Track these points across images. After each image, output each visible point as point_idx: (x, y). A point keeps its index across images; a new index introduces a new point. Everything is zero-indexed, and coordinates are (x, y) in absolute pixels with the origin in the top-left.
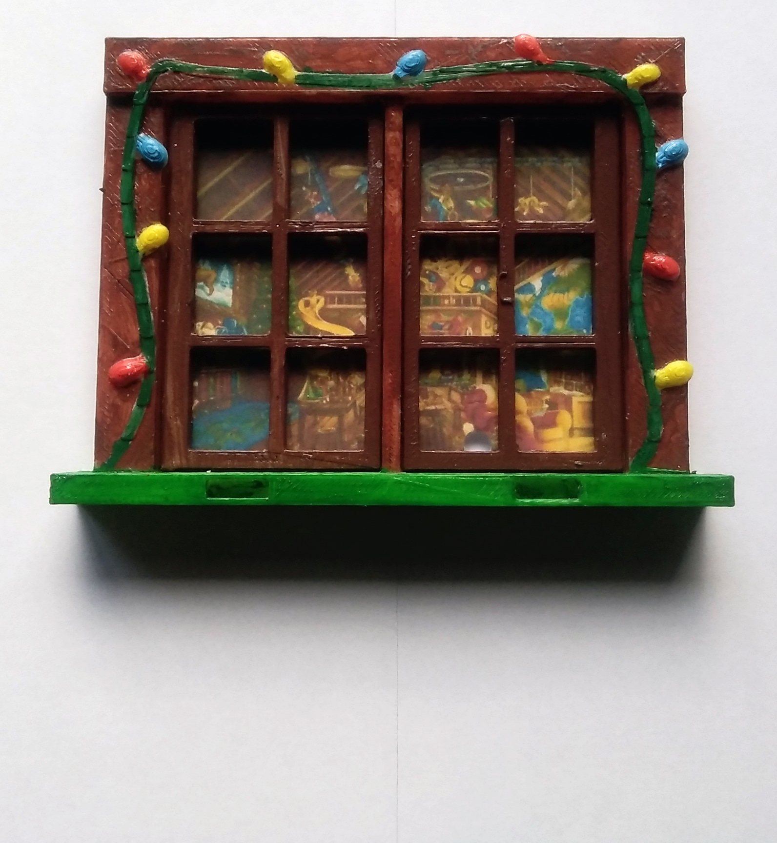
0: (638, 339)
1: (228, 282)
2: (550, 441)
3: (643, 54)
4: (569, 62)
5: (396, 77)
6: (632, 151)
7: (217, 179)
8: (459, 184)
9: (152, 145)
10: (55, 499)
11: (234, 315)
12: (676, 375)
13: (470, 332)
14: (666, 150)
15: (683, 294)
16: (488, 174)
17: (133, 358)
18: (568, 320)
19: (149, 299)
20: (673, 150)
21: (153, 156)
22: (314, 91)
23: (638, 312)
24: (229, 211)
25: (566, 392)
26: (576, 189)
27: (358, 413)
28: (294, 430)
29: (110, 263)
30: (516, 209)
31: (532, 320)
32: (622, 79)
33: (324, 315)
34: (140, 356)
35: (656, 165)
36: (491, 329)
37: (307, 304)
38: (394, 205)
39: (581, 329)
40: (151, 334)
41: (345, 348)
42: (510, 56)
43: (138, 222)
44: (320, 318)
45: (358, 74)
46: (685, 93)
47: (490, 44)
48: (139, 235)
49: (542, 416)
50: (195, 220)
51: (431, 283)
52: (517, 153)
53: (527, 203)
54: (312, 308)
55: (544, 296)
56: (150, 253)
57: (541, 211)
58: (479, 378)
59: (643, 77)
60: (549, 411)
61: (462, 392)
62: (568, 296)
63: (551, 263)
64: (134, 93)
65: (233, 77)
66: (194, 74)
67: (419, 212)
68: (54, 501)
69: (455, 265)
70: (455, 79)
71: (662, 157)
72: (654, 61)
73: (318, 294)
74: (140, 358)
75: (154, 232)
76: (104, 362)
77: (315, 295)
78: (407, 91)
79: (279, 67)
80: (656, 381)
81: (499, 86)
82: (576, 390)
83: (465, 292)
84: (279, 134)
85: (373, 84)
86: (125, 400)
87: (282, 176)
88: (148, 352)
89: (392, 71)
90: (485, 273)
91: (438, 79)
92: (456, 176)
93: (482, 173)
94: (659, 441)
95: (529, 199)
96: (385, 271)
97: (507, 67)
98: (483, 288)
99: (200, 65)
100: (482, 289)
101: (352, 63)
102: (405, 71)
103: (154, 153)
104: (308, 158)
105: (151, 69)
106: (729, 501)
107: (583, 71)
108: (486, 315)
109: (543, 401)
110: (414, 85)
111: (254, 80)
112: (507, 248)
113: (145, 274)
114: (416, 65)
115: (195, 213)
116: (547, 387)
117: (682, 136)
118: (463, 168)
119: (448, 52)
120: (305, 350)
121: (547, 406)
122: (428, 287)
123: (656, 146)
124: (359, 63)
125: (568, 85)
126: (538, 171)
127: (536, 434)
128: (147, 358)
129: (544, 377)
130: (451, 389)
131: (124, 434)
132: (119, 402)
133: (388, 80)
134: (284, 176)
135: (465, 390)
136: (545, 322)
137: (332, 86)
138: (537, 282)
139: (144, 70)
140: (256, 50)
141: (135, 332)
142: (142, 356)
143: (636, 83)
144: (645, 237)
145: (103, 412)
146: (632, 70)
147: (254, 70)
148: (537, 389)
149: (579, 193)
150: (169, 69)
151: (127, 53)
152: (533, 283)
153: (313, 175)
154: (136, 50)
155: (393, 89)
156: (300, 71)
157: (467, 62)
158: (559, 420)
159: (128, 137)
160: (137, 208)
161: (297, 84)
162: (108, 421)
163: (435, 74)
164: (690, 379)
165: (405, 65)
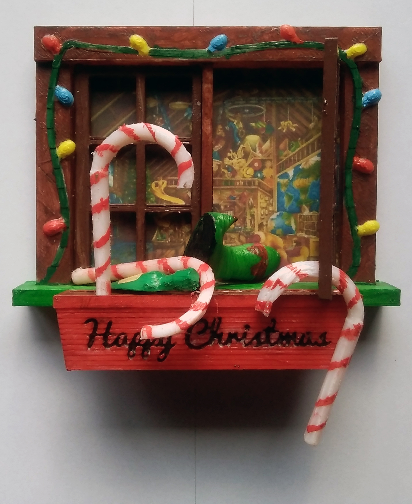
0: (348, 208)
1: (111, 172)
3: (357, 37)
4: (313, 42)
5: (209, 51)
6: (348, 96)
7: (102, 110)
8: (245, 113)
9: (65, 93)
11: (114, 192)
12: (369, 229)
13: (251, 201)
14: (369, 96)
15: (375, 181)
16: (263, 107)
17: (57, 220)
18: (308, 194)
19: (65, 185)
20: (373, 96)
21: (65, 99)
22: (160, 60)
23: (349, 192)
24: (110, 129)
25: (306, 236)
26: (315, 116)
29: (42, 164)
30: (279, 129)
31: (287, 194)
32: (344, 53)
33: (167, 191)
34: (61, 218)
35: (362, 105)
36: (264, 199)
37: (157, 185)
38: (208, 128)
39: (315, 199)
40: (67, 206)
41: (179, 212)
42: (278, 38)
43: (57, 140)
44: (164, 193)
45: (187, 50)
46: (381, 62)
47: (265, 31)
48: (58, 147)
49: (292, 249)
50: (90, 137)
51: (229, 173)
53: (286, 125)
54: (160, 187)
55: (295, 180)
56: (65, 158)
57: (294, 130)
58: (256, 229)
59: (356, 52)
60: (296, 247)
61: (246, 235)
62: (308, 180)
63: (299, 160)
64: (53, 61)
65: (112, 51)
66: (88, 49)
68: (15, 304)
69: (243, 161)
70: (245, 52)
71: (366, 101)
72: (363, 42)
73: (163, 179)
74: (61, 220)
75: (67, 146)
76: (40, 222)
77: (161, 180)
78: (216, 60)
79: (139, 46)
80: (358, 232)
81: (272, 57)
82: (312, 235)
83: (249, 178)
84: (140, 85)
85: (195, 56)
86: (53, 244)
87: (142, 110)
88: (66, 216)
89: (206, 48)
90: (260, 166)
91: (234, 53)
92: (244, 108)
93: (259, 106)
94: (359, 266)
95: (287, 123)
96: (202, 168)
97: (276, 46)
98: (259, 175)
99: (92, 44)
101: (183, 42)
102: (214, 48)
103: (65, 98)
104: (156, 97)
105: (62, 46)
106: (397, 303)
107: (321, 48)
108: (261, 191)
109: (292, 241)
110: (220, 56)
111: (124, 53)
113: (62, 170)
114: (221, 44)
115: (90, 132)
116: (295, 233)
117: (379, 86)
118: (248, 103)
119: (240, 36)
120: (155, 214)
121: (295, 244)
122: (227, 175)
123: (363, 93)
124: (187, 43)
125: (312, 56)
126: (293, 105)
127: (289, 260)
128: (65, 220)
129: (294, 227)
130: (240, 234)
131: (53, 264)
132: (49, 244)
133: (204, 53)
135: (248, 234)
136: (295, 195)
137: (171, 57)
138: (291, 172)
139: (58, 47)
140: (126, 34)
141: (57, 204)
142: (62, 219)
143: (352, 55)
144: (355, 148)
145: (41, 251)
146: (350, 47)
147: (125, 47)
148: (290, 234)
149: (316, 119)
150: (73, 46)
151: (47, 36)
152: (288, 172)
153: (159, 108)
154: (53, 34)
155: (208, 58)
156: (152, 48)
157: (252, 42)
158: (301, 251)
159: (50, 88)
160: (56, 131)
161: (150, 56)
162: (44, 256)
163: (232, 49)
164: (377, 231)
165: (215, 44)
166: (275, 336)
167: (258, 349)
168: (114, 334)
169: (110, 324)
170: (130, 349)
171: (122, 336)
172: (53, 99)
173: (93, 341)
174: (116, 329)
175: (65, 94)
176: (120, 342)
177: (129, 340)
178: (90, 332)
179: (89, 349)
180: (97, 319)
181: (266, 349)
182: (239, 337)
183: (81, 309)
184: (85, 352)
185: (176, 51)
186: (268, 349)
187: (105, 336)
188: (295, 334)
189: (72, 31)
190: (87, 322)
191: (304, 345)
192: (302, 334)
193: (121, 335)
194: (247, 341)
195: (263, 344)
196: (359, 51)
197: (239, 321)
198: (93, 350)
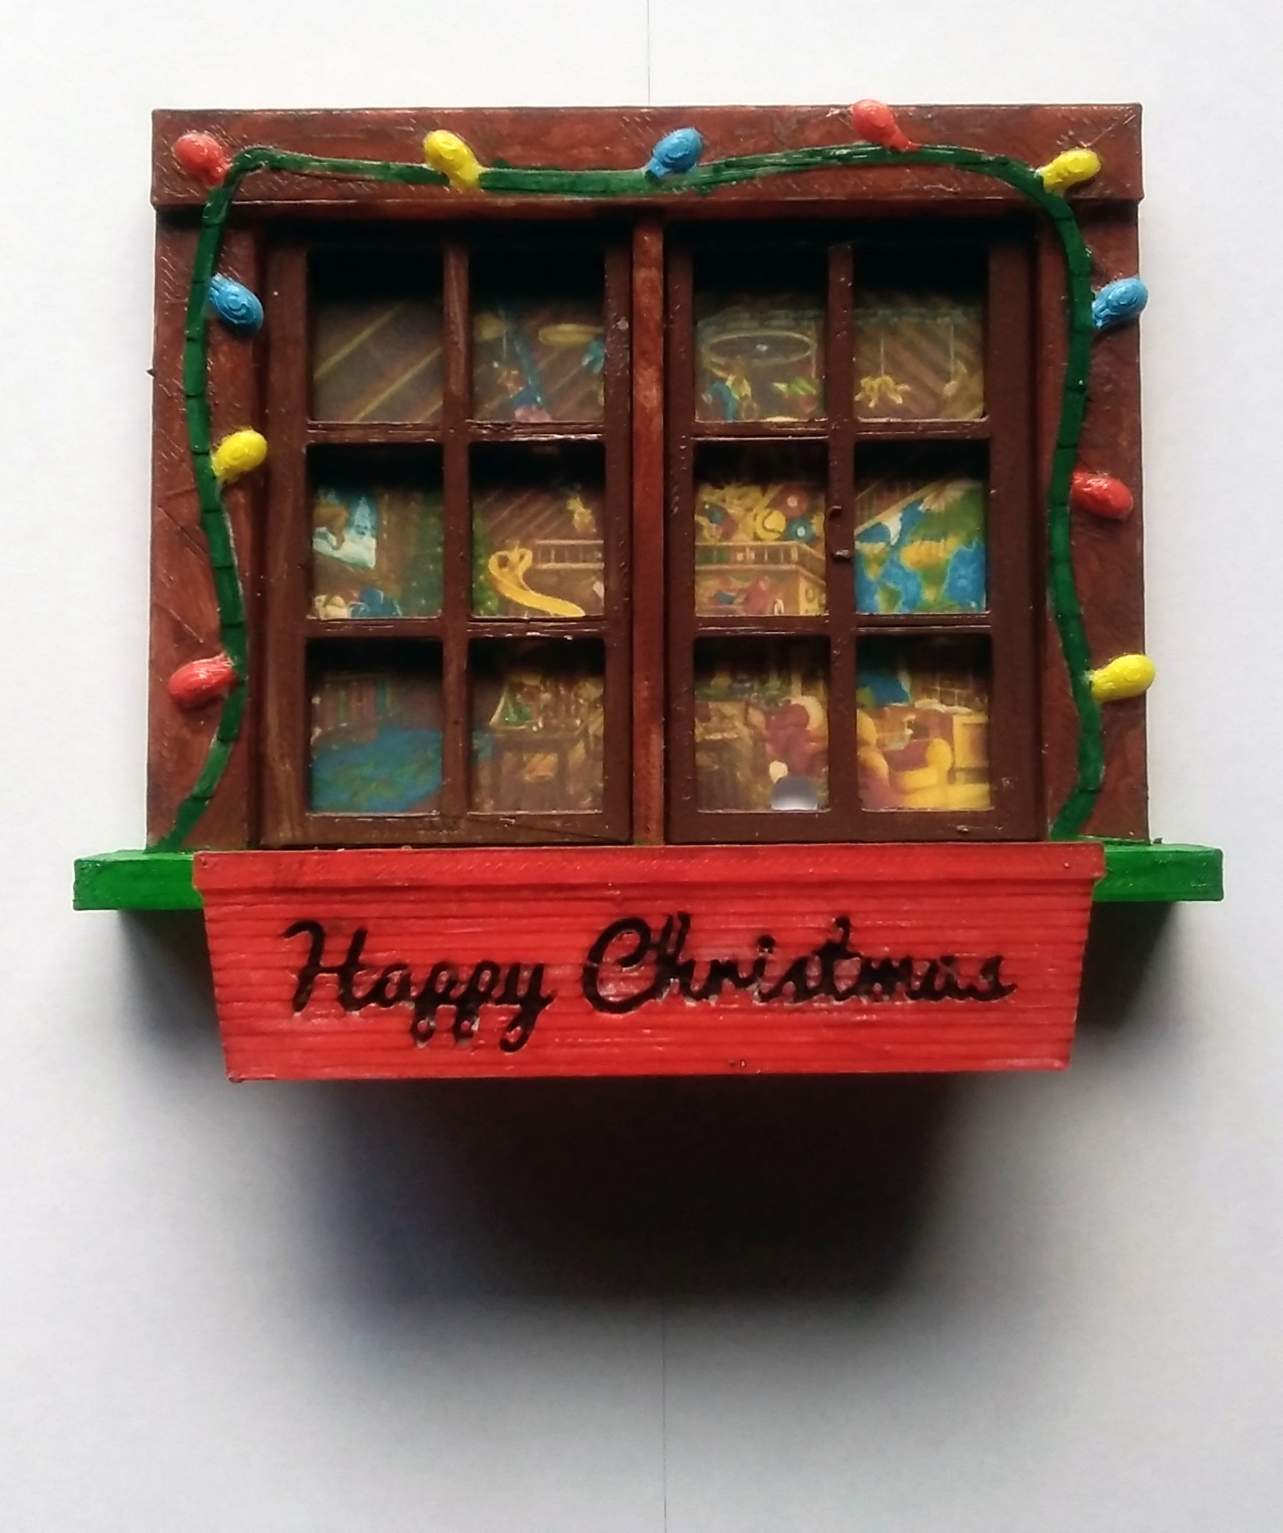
0: (1062, 621)
1: (369, 526)
2: (915, 791)
3: (1071, 133)
4: (945, 146)
5: (650, 175)
6: (1052, 297)
7: (346, 350)
8: (759, 355)
9: (236, 295)
10: (83, 901)
11: (379, 583)
12: (1126, 680)
13: (779, 608)
14: (1110, 297)
15: (1138, 543)
16: (808, 337)
17: (210, 660)
18: (945, 586)
19: (236, 560)
20: (1121, 297)
21: (239, 314)
22: (511, 201)
23: (1062, 572)
24: (368, 403)
25: (943, 708)
26: (959, 362)
27: (592, 746)
28: (484, 777)
29: (168, 498)
30: (857, 398)
31: (884, 587)
32: (1035, 176)
33: (533, 580)
34: (222, 655)
35: (1093, 323)
36: (816, 602)
37: (504, 562)
38: (649, 394)
39: (967, 601)
40: (241, 619)
41: (569, 638)
42: (845, 137)
43: (214, 428)
44: (526, 586)
45: (587, 172)
46: (1141, 199)
47: (810, 117)
48: (217, 449)
49: (902, 748)
50: (310, 422)
51: (714, 526)
52: (858, 302)
53: (876, 386)
54: (513, 569)
55: (905, 546)
56: (236, 480)
57: (899, 401)
58: (796, 687)
59: (1070, 173)
60: (914, 741)
61: (766, 708)
62: (945, 545)
63: (916, 488)
64: (204, 206)
65: (373, 178)
66: (306, 172)
67: (692, 404)
68: (81, 904)
69: (754, 493)
70: (752, 178)
71: (1102, 310)
72: (1089, 144)
73: (522, 546)
74: (221, 660)
75: (241, 445)
76: (161, 667)
77: (516, 548)
78: (669, 201)
79: (452, 161)
80: (1093, 689)
81: (827, 190)
82: (960, 705)
83: (770, 540)
84: (453, 273)
85: (613, 187)
86: (197, 732)
87: (459, 346)
88: (236, 651)
89: (644, 165)
90: (804, 506)
91: (722, 178)
92: (754, 341)
93: (798, 336)
94: (1098, 791)
95: (878, 380)
96: (635, 507)
97: (839, 157)
98: (801, 532)
99: (315, 157)
100: (799, 534)
101: (575, 151)
102: (665, 164)
103: (240, 310)
104: (502, 313)
105: (231, 165)
106: (1215, 893)
107: (969, 163)
108: (806, 578)
109: (903, 724)
110: (681, 189)
111: (409, 182)
112: (841, 465)
113: (227, 516)
114: (685, 155)
115: (311, 408)
116: (911, 700)
117: (1137, 271)
118: (766, 327)
119: (739, 132)
120: (499, 643)
121: (910, 732)
122: (709, 533)
123: (1093, 291)
124: (588, 152)
125: (944, 187)
126: (894, 332)
127: (893, 780)
128: (233, 659)
129: (905, 684)
130: (748, 704)
131: (196, 790)
132: (186, 733)
133: (636, 181)
134: (462, 346)
135: (772, 705)
136: (906, 589)
137: (541, 191)
138: (892, 522)
139: (221, 167)
140: (412, 129)
141: (211, 615)
142: (226, 657)
143: (1060, 183)
144: (1074, 446)
145: (160, 753)
146: (1051, 161)
147: (409, 164)
148: (894, 704)
149: (963, 369)
150: (263, 164)
151: (191, 136)
152: (886, 524)
153: (510, 341)
154: (206, 132)
155: (645, 196)
156: (488, 167)
157: (771, 149)
158: (930, 755)
159: (195, 282)
160: (211, 404)
161: (483, 188)
162: (169, 766)
163: (717, 169)
164: (1149, 686)
165: (667, 155)
166: (848, 969)
167: (798, 1010)
168: (372, 968)
169: (360, 937)
170: (420, 1014)
171: (396, 973)
172: (204, 312)
173: (310, 992)
174: (379, 953)
175: (239, 299)
176: (391, 991)
177: (415, 985)
178: (303, 962)
179: (297, 1014)
180: (321, 923)
181: (822, 1010)
182: (743, 975)
183: (275, 890)
184: (284, 1025)
185: (555, 176)
186: (830, 1011)
187: (346, 974)
188: (907, 962)
189: (260, 121)
190: (292, 931)
191: (937, 996)
192: (928, 964)
193: (393, 971)
194: (767, 986)
195: (815, 995)
196: (1077, 170)
197: (741, 926)
198: (308, 1017)
